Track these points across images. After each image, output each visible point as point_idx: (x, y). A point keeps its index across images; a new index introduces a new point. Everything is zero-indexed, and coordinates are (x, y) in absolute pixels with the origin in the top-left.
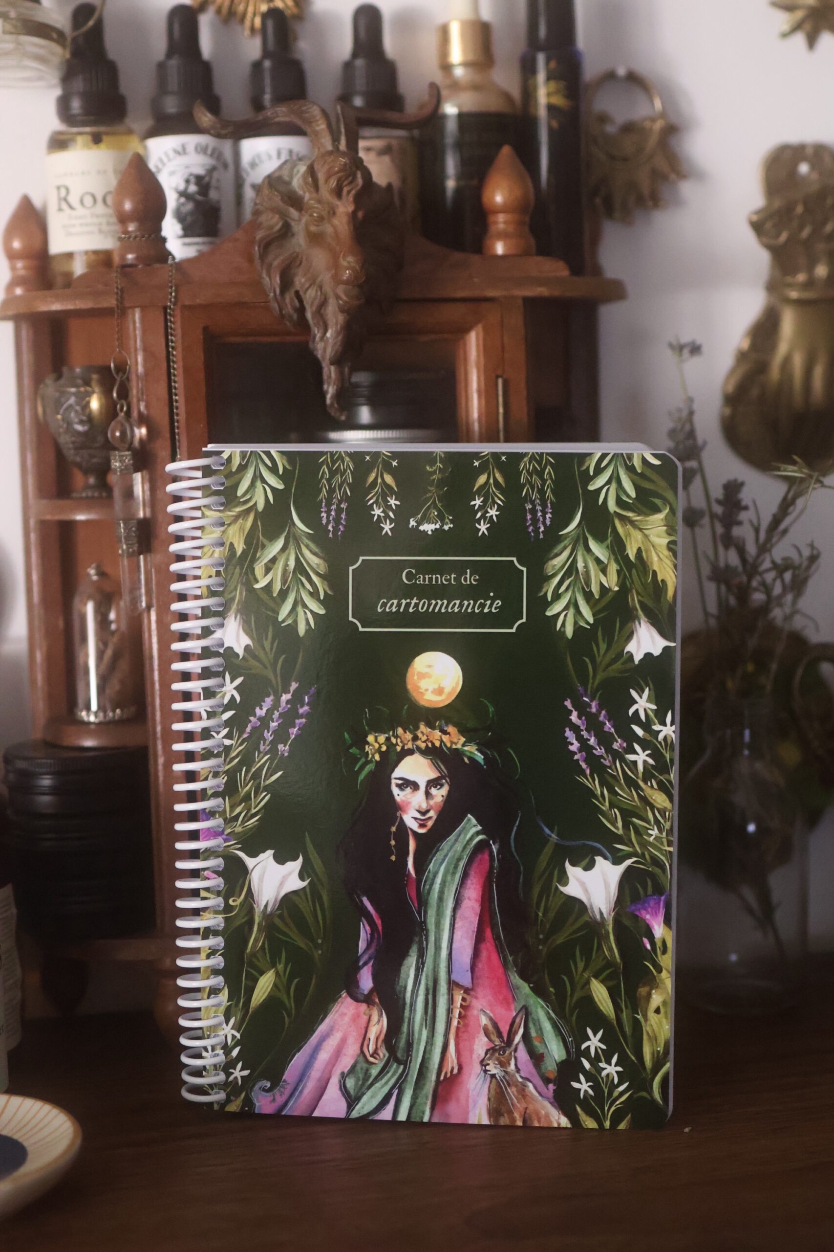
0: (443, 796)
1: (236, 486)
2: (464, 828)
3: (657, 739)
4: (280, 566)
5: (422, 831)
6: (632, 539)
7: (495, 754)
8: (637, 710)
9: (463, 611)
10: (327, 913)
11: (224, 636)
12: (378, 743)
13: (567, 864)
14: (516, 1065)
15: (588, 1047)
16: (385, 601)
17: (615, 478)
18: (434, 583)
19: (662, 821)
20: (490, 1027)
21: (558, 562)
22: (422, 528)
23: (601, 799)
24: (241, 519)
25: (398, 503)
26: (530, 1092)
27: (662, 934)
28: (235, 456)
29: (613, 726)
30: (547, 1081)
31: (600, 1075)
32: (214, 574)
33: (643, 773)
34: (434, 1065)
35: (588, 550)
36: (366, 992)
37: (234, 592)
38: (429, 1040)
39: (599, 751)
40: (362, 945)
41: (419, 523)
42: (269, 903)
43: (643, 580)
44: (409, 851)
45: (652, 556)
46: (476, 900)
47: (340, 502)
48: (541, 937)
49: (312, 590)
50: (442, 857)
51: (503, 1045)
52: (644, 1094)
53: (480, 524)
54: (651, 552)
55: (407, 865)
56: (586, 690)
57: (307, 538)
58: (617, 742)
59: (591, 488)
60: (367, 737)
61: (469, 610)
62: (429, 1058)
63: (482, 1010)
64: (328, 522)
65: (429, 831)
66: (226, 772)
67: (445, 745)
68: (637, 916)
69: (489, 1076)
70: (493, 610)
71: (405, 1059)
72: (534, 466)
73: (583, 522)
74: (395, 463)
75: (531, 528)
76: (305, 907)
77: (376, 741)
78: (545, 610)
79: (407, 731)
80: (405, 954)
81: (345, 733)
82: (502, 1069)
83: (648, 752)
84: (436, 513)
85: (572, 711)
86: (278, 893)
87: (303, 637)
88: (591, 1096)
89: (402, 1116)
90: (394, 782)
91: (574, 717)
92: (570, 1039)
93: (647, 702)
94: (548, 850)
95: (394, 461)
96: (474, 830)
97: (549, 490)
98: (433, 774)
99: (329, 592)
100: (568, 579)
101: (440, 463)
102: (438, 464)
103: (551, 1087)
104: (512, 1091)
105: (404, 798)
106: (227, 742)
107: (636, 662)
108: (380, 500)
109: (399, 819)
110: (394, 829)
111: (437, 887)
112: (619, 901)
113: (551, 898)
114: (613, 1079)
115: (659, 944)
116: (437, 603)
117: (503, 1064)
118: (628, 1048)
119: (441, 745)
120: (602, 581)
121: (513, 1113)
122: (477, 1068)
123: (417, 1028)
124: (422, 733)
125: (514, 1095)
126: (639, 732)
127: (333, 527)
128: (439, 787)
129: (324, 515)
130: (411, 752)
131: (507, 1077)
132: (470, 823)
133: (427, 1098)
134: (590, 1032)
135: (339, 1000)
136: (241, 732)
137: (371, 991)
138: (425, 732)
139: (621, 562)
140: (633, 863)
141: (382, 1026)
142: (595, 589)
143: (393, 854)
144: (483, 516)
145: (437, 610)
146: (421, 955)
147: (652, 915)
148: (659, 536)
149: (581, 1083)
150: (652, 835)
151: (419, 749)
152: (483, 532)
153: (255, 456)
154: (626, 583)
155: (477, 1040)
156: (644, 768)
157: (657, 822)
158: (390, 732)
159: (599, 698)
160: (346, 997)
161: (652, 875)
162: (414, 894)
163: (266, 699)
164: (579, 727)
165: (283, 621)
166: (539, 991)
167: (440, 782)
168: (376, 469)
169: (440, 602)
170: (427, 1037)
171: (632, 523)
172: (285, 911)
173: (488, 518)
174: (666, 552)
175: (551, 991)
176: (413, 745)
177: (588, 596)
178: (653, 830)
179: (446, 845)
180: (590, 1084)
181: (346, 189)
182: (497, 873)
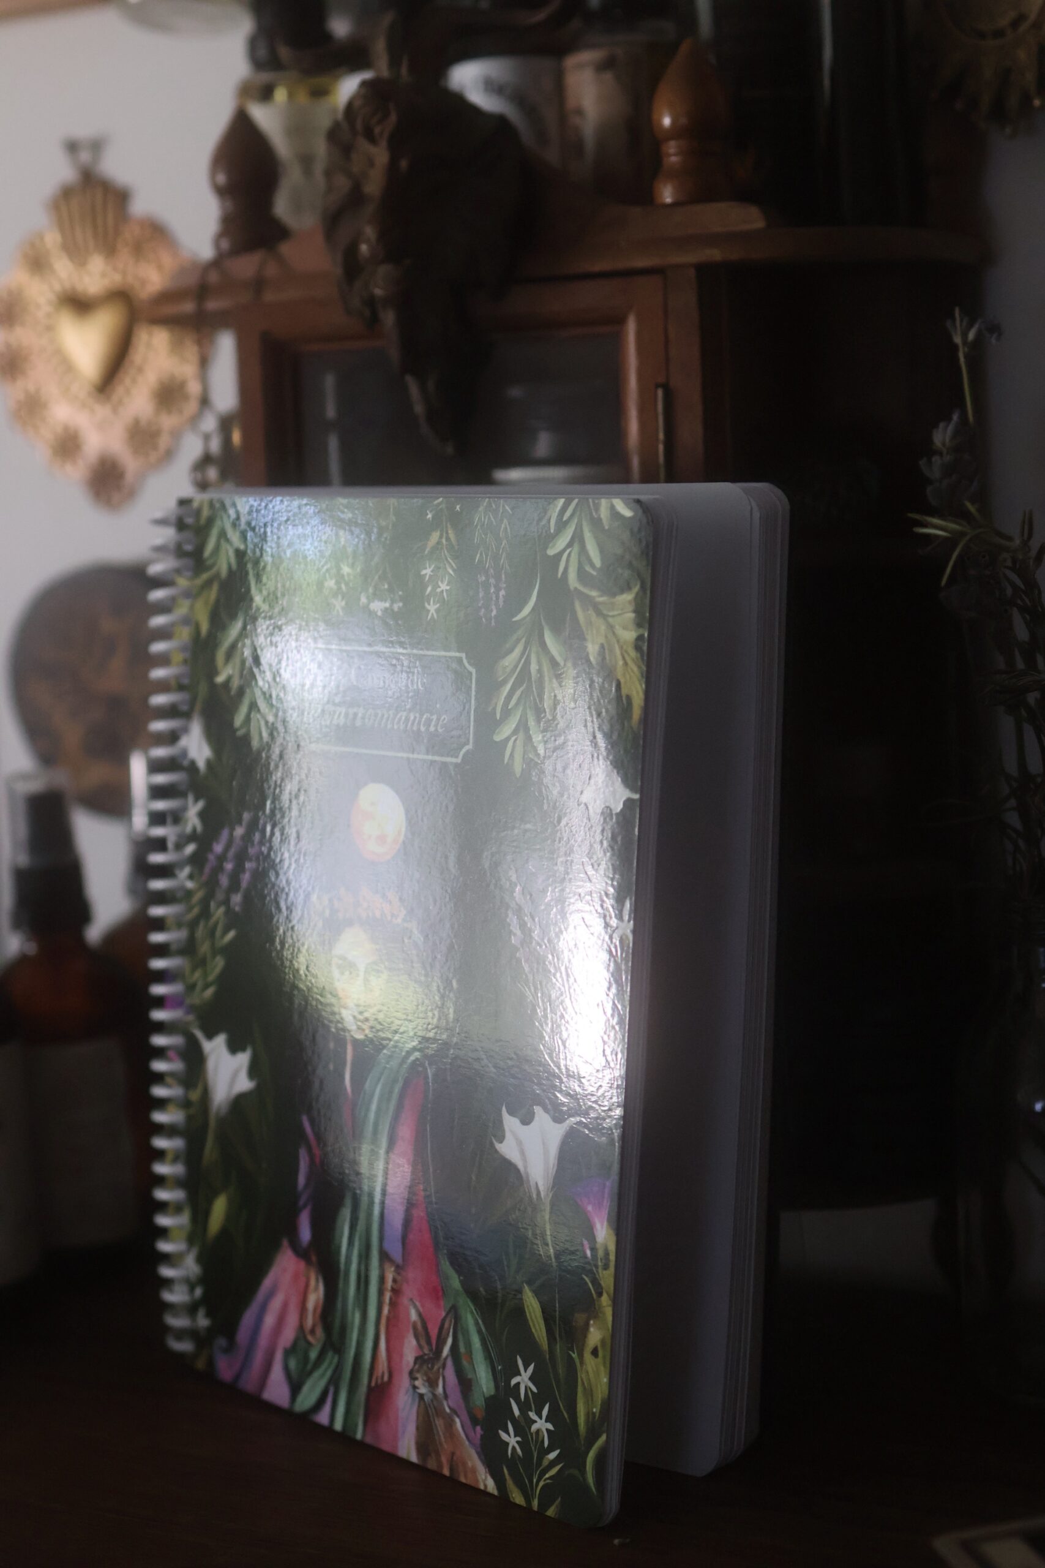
1: (203, 544)
3: (612, 940)
4: (238, 654)
5: (360, 1036)
6: (594, 630)
8: (590, 893)
9: (407, 728)
10: (271, 1126)
11: (188, 744)
12: (322, 905)
13: (504, 1111)
14: (444, 1387)
15: (518, 1385)
16: (334, 708)
17: (578, 538)
18: (381, 685)
20: (419, 1325)
21: (509, 661)
22: (372, 607)
23: (543, 1020)
24: (206, 589)
25: (350, 571)
26: (457, 1429)
27: (605, 1238)
28: (204, 504)
30: (474, 1419)
31: (530, 1428)
32: (181, 660)
34: (366, 1364)
35: (543, 645)
36: (305, 1245)
37: (198, 687)
38: (361, 1330)
39: (544, 949)
40: (301, 1180)
41: (371, 599)
42: (221, 1104)
44: (346, 1060)
45: (616, 658)
46: (411, 1143)
48: (474, 1210)
49: (263, 689)
50: (377, 1076)
51: (431, 1355)
52: (576, 1472)
53: (429, 603)
54: (615, 653)
55: (344, 1079)
59: (550, 552)
61: (414, 728)
62: (361, 1354)
63: (411, 1300)
65: (367, 1036)
66: (188, 924)
67: (386, 918)
68: (579, 1205)
69: (418, 1395)
70: (439, 729)
71: (339, 1347)
72: (489, 518)
73: (540, 603)
75: (482, 611)
76: (253, 1119)
77: (322, 901)
78: (493, 733)
80: (341, 1202)
82: (430, 1389)
84: (386, 587)
86: (230, 1092)
87: (256, 753)
88: (519, 1456)
89: (339, 1425)
90: (335, 961)
91: (518, 894)
92: (500, 1368)
93: (603, 881)
94: (484, 1087)
96: (410, 1043)
97: (504, 555)
98: (372, 956)
100: (520, 687)
102: (391, 516)
103: (479, 1430)
104: (439, 1424)
107: (592, 820)
108: (333, 566)
109: (337, 1016)
111: (372, 1116)
113: (486, 1156)
114: (543, 1441)
115: (600, 1252)
116: (383, 715)
117: (432, 1383)
118: (561, 1400)
120: (556, 693)
121: (440, 1454)
122: (405, 1381)
123: (350, 1305)
124: (363, 896)
125: (441, 1429)
130: (351, 922)
131: (435, 1403)
133: (360, 1406)
134: (520, 1362)
135: (282, 1249)
136: (201, 872)
137: (310, 1245)
138: (366, 896)
139: (580, 665)
140: (577, 1123)
141: (319, 1295)
142: (548, 705)
143: (331, 1061)
144: (433, 592)
145: (382, 725)
146: (356, 1207)
147: (593, 1203)
148: (625, 628)
149: (509, 1435)
151: (360, 919)
152: (431, 615)
153: (220, 504)
155: (406, 1340)
158: (332, 890)
160: (287, 1248)
161: (597, 1147)
162: (349, 1121)
163: (223, 832)
165: (238, 731)
167: (378, 968)
169: (386, 714)
170: (360, 1323)
171: (595, 607)
172: (236, 1118)
173: (438, 595)
174: (633, 654)
175: (480, 1293)
176: (354, 911)
177: (540, 714)
179: (382, 1059)
180: (518, 1439)
181: (377, 130)
182: (431, 1109)
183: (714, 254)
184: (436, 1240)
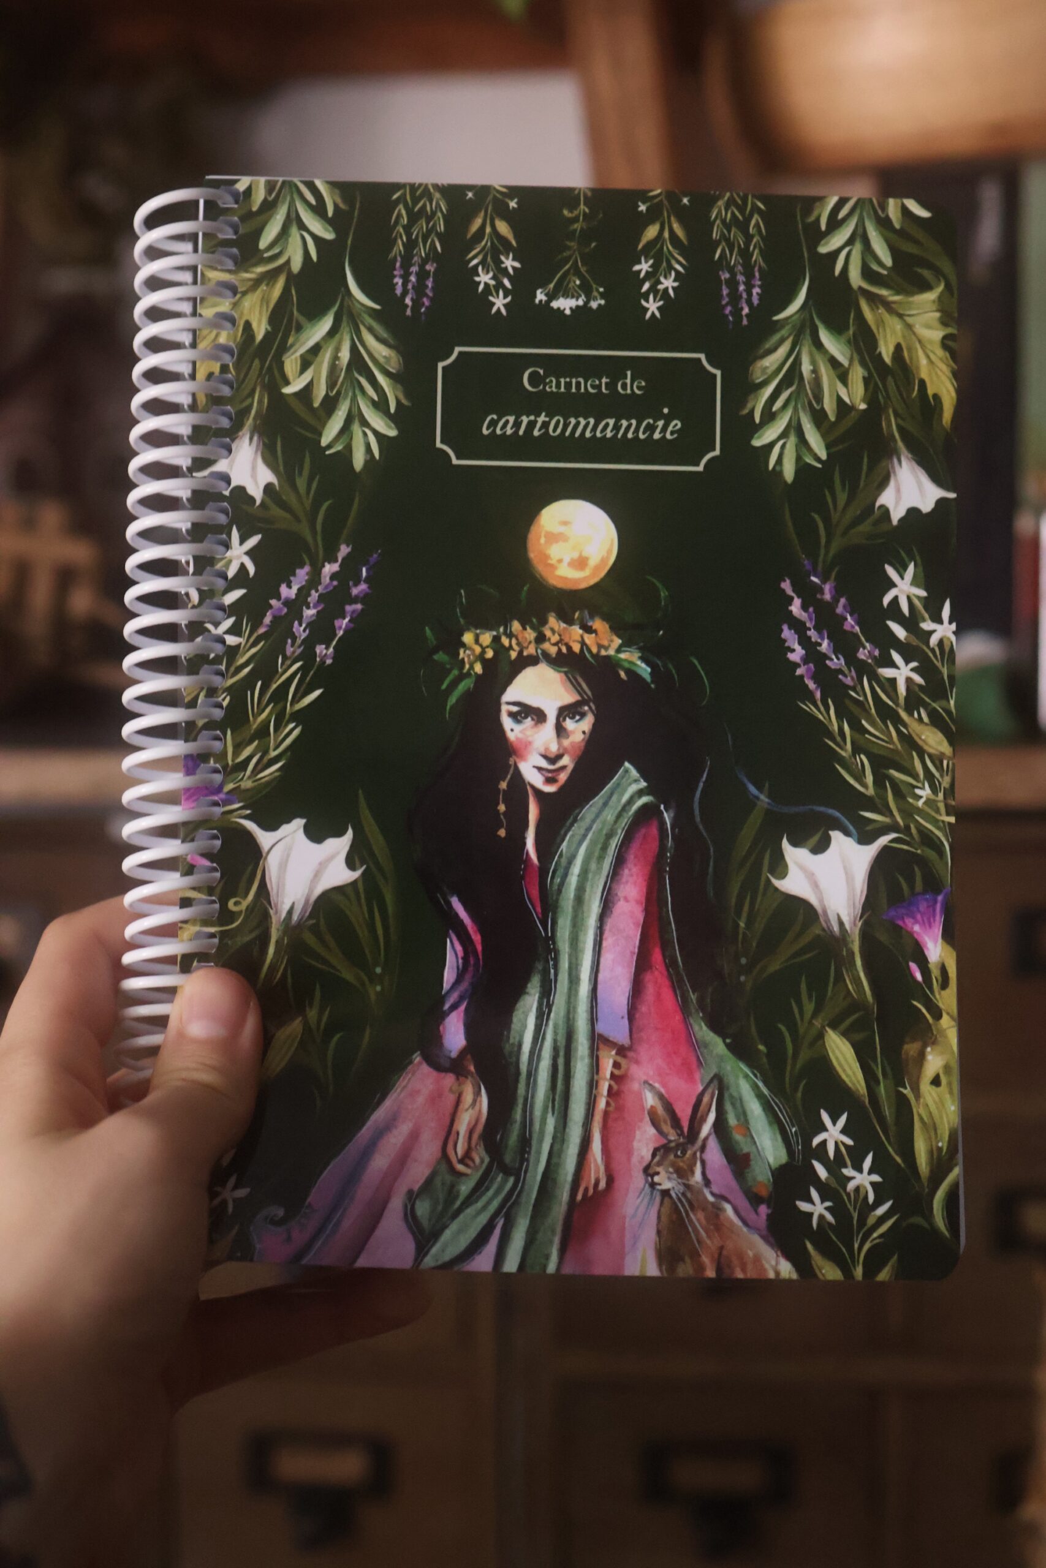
0: (584, 732)
1: (258, 233)
2: (618, 785)
3: (927, 644)
4: (326, 357)
5: (550, 789)
6: (888, 331)
7: (670, 666)
8: (896, 598)
9: (619, 436)
10: (391, 921)
11: (231, 469)
12: (481, 646)
13: (785, 843)
14: (704, 1174)
15: (824, 1143)
16: (495, 417)
17: (860, 236)
18: (574, 390)
19: (937, 774)
20: (660, 1110)
21: (770, 362)
22: (555, 304)
23: (838, 739)
24: (265, 283)
25: (517, 265)
26: (728, 1219)
27: (940, 956)
28: (258, 187)
29: (858, 623)
30: (755, 1200)
31: (845, 1189)
32: (218, 371)
33: (907, 698)
34: (566, 1175)
35: (818, 345)
36: (454, 1055)
37: (250, 399)
38: (559, 1135)
39: (836, 662)
40: (449, 976)
41: (552, 296)
42: (295, 907)
43: (905, 396)
44: (528, 821)
45: (917, 357)
46: (638, 902)
47: (425, 262)
48: (743, 961)
49: (376, 398)
50: (582, 831)
51: (682, 1140)
52: (918, 1219)
53: (647, 301)
54: (917, 352)
55: (525, 844)
56: (815, 566)
57: (370, 316)
58: (864, 648)
59: (823, 249)
60: (462, 635)
61: (630, 435)
62: (558, 1165)
63: (646, 1082)
64: (405, 292)
65: (562, 789)
66: (229, 690)
67: (590, 651)
68: (901, 928)
69: (658, 1193)
70: (668, 436)
71: (517, 1165)
72: (733, 214)
73: (811, 303)
74: (513, 204)
75: (728, 310)
76: (356, 914)
77: (477, 641)
78: (752, 437)
79: (528, 628)
80: (519, 991)
81: (427, 628)
82: (680, 1181)
83: (914, 664)
84: (578, 282)
85: (792, 599)
86: (311, 890)
87: (360, 472)
88: (829, 1223)
89: (511, 1265)
90: (504, 708)
91: (796, 608)
92: (794, 1130)
93: (912, 584)
94: (754, 821)
95: (512, 200)
96: (633, 788)
97: (756, 251)
98: (568, 697)
99: (404, 402)
100: (787, 389)
101: (585, 204)
102: (582, 206)
103: (763, 1209)
104: (697, 1219)
105: (520, 736)
106: (231, 640)
107: (895, 521)
108: (489, 259)
109: (511, 771)
110: (503, 785)
111: (573, 880)
112: (870, 904)
113: (759, 899)
114: (866, 1198)
115: (935, 973)
116: (578, 423)
117: (683, 1173)
118: (890, 1144)
119: (582, 650)
120: (840, 393)
121: (700, 1256)
122: (639, 1180)
123: (538, 1112)
124: (553, 631)
125: (700, 1224)
126: (900, 632)
127: (412, 299)
128: (577, 717)
129: (398, 281)
130: (533, 661)
131: (689, 1195)
132: (627, 775)
133: (553, 1232)
134: (825, 1117)
135: (410, 1067)
136: (256, 624)
137: (463, 1053)
138: (556, 628)
139: (870, 365)
140: (893, 841)
141: (480, 1111)
142: (829, 406)
143: (501, 826)
144: (653, 289)
145: (577, 434)
146: (547, 992)
147: (923, 924)
148: (928, 326)
149: (812, 1203)
150: (921, 797)
151: (546, 656)
152: (653, 313)
153: (290, 186)
154: (878, 397)
155: (638, 1133)
156: (908, 689)
157: (929, 775)
158: (499, 627)
159: (835, 578)
160: (420, 1063)
161: (922, 861)
162: (535, 892)
164: (804, 624)
165: (329, 447)
166: (740, 1049)
167: (579, 709)
168: (482, 214)
169: (583, 422)
170: (555, 1128)
171: (888, 306)
172: (322, 920)
173: (661, 293)
174: (940, 352)
175: (759, 1050)
176: (537, 648)
177: (819, 418)
178: (923, 788)
179: (589, 812)
180: (828, 1204)
182: (672, 857)
184: (684, 1007)
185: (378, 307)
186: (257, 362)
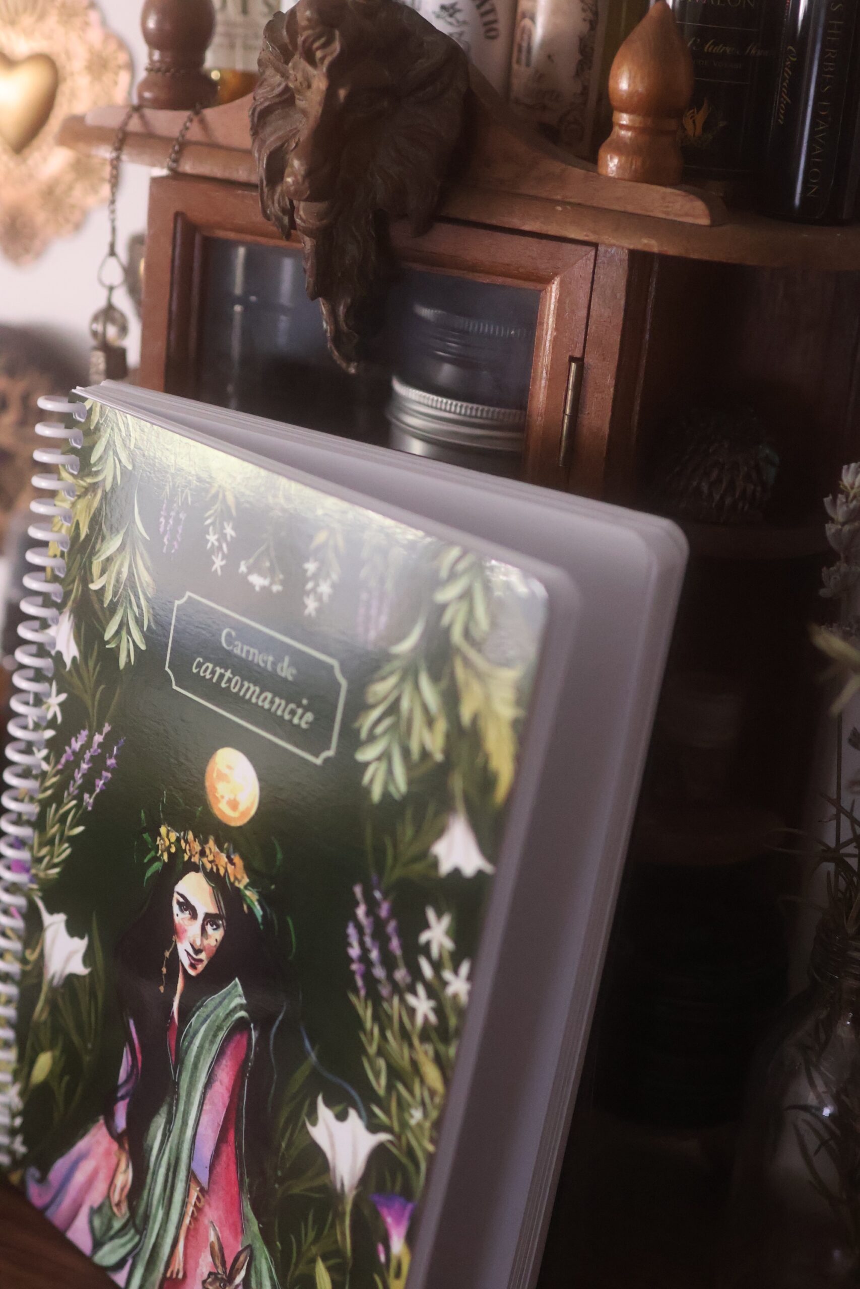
0: (216, 940)
1: (92, 448)
2: (229, 993)
3: (444, 991)
4: (114, 569)
5: (191, 972)
6: (471, 693)
7: (276, 917)
8: (430, 940)
9: (272, 711)
10: (99, 1016)
11: (57, 635)
12: (169, 840)
13: (320, 1098)
16: (201, 660)
17: (468, 595)
19: (429, 1104)
20: (216, 1247)
21: (381, 688)
22: (251, 578)
23: (369, 1037)
24: (90, 493)
25: (233, 533)
27: (400, 1253)
28: (95, 409)
29: (400, 948)
32: (58, 554)
33: (421, 1030)
34: (164, 1255)
35: (417, 687)
36: (119, 1131)
37: (70, 587)
38: (163, 1226)
39: (379, 972)
40: (122, 1074)
41: (250, 571)
42: (55, 975)
43: (471, 760)
44: (176, 989)
45: (489, 728)
46: (227, 1089)
47: (180, 510)
48: (279, 1173)
49: (138, 615)
50: (204, 1015)
53: (309, 599)
54: (490, 724)
55: (172, 1004)
56: (380, 883)
57: (144, 545)
58: (400, 970)
59: (438, 597)
60: (160, 827)
61: (279, 713)
63: (212, 1222)
64: (165, 532)
65: (199, 975)
66: (41, 802)
67: (229, 878)
68: (378, 1213)
70: (303, 724)
71: (141, 1230)
73: (420, 645)
75: (361, 628)
76: (83, 1001)
77: (167, 836)
78: (356, 751)
79: (197, 840)
80: (156, 1110)
81: (142, 810)
83: (432, 1003)
84: (268, 564)
85: (359, 903)
86: (64, 968)
87: (122, 670)
90: (176, 895)
93: (444, 933)
94: (304, 1070)
96: (241, 999)
97: (390, 581)
98: (213, 910)
99: (153, 625)
100: (388, 718)
105: (181, 922)
107: (442, 874)
108: (218, 522)
109: (174, 944)
110: (167, 954)
111: (194, 1049)
112: (364, 1181)
113: (297, 1132)
115: (393, 1264)
116: (249, 688)
119: (224, 875)
120: (425, 739)
123: (155, 1202)
124: (210, 849)
126: (427, 970)
127: (168, 540)
128: (214, 927)
129: (162, 520)
130: (195, 868)
132: (236, 989)
135: (97, 1124)
136: (57, 760)
137: (124, 1132)
138: (213, 850)
139: (452, 722)
140: (388, 1141)
141: (127, 1179)
142: (414, 747)
143: (162, 984)
144: (314, 589)
145: (247, 697)
146: (169, 1121)
147: (394, 1220)
148: (504, 703)
150: (414, 1117)
151: (204, 868)
152: (308, 613)
153: (113, 417)
154: (452, 755)
155: (203, 1254)
156: (423, 1023)
157: (423, 1104)
158: (181, 832)
159: (393, 899)
160: (102, 1125)
161: (403, 1169)
162: (173, 1044)
163: (82, 732)
164: (364, 928)
165: (108, 642)
167: (216, 921)
169: (252, 688)
170: (162, 1219)
171: (476, 670)
172: (67, 992)
173: (319, 594)
174: (510, 732)
175: (276, 1245)
176: (200, 860)
177: (406, 753)
178: (419, 1110)
179: (210, 1002)
181: (319, 54)
182: (252, 1067)
183: (650, 244)
184: (241, 1182)
185: (148, 538)
186: (79, 557)
